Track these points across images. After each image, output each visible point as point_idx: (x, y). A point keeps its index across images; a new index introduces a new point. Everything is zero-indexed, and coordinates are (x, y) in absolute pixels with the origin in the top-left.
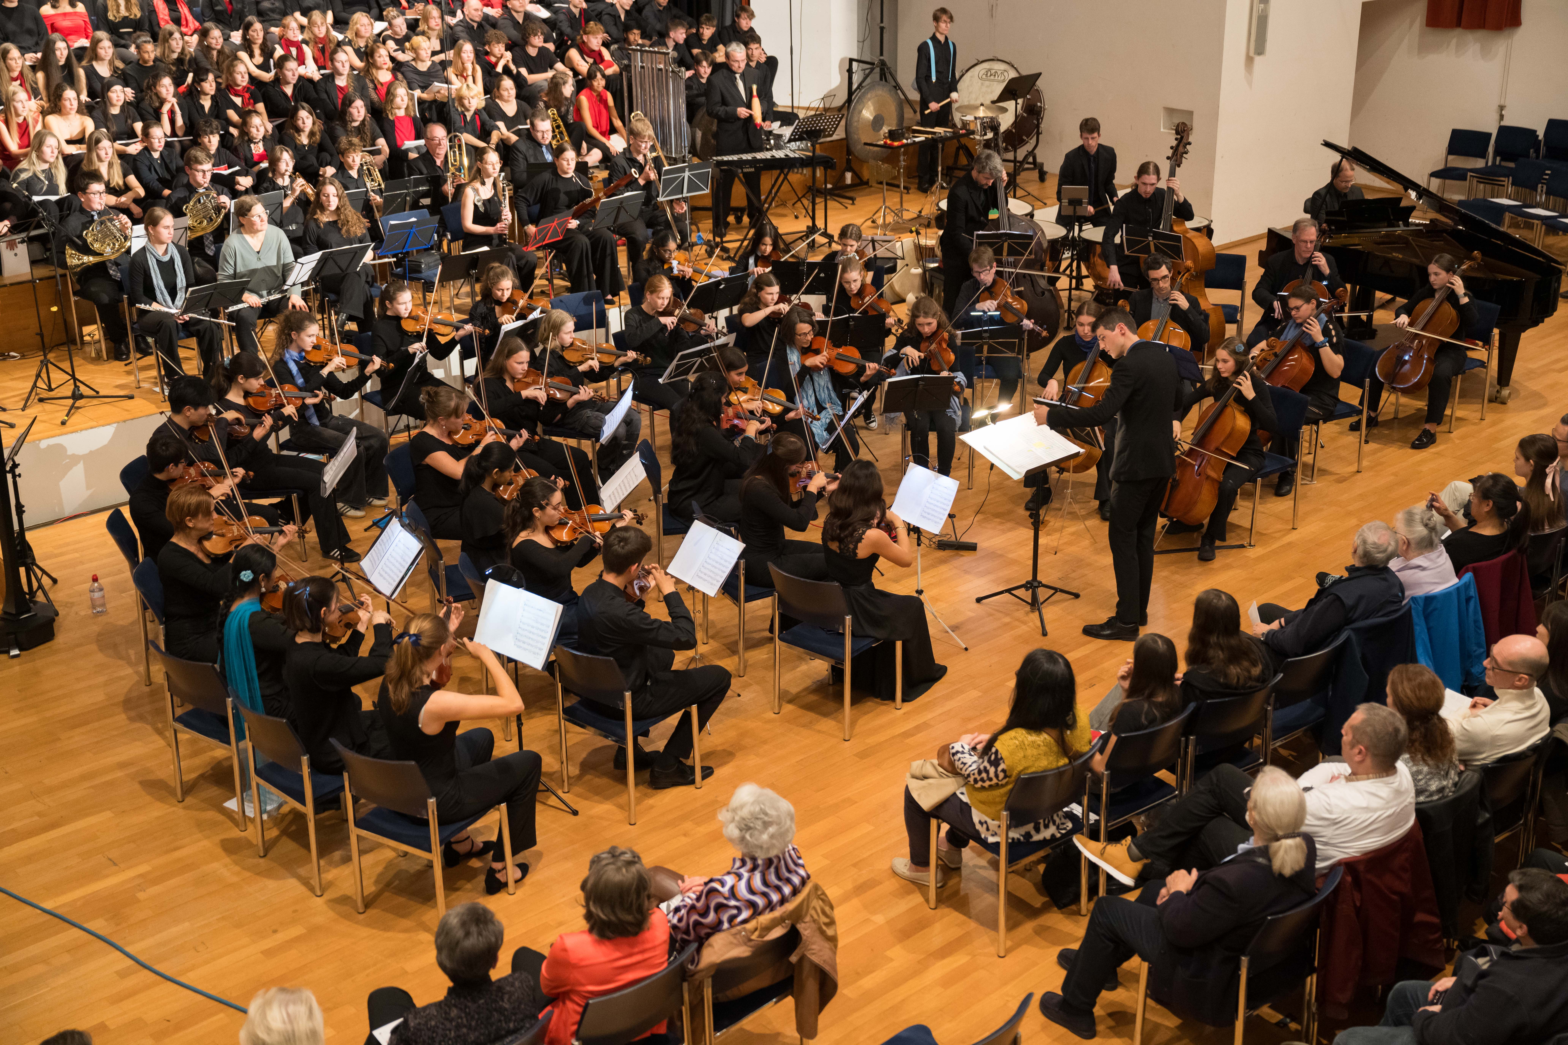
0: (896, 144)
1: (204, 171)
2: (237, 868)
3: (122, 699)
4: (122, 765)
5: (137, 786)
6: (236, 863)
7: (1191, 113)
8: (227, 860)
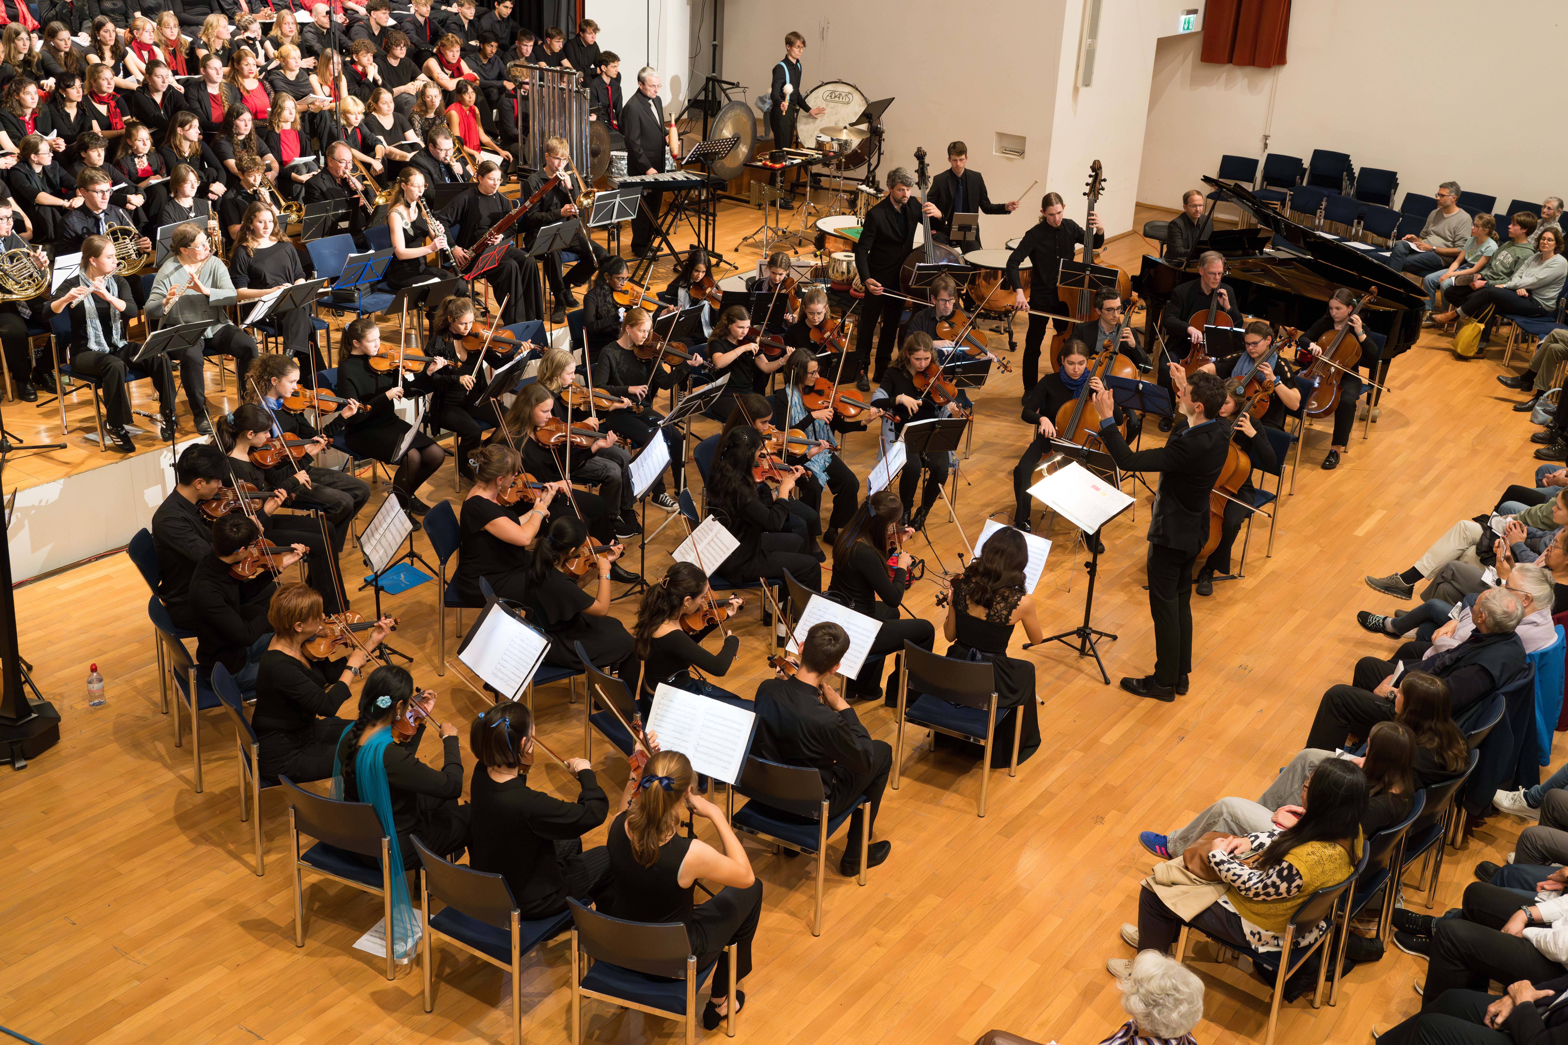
0: (778, 166)
1: (103, 192)
2: (406, 1030)
3: (171, 815)
4: (211, 903)
5: (240, 930)
6: (402, 1022)
7: (1024, 139)
8: (389, 1020)
